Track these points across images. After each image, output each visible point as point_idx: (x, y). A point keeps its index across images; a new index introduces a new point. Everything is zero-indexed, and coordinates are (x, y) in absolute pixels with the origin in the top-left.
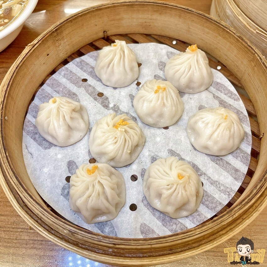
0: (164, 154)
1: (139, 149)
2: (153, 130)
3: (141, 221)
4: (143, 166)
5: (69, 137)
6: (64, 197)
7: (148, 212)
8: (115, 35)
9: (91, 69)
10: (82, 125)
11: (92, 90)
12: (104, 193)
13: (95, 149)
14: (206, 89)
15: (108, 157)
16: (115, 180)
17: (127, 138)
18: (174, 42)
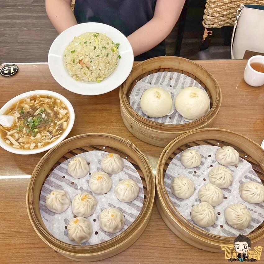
0: (106, 206)
1: (95, 207)
2: (100, 196)
3: (100, 238)
4: (98, 214)
5: (63, 208)
6: (66, 236)
7: (103, 233)
8: (74, 150)
9: (66, 171)
10: (67, 201)
11: (68, 182)
12: (83, 229)
13: (75, 212)
14: (122, 170)
15: (81, 214)
16: (86, 223)
17: (89, 204)
18: (104, 148)
